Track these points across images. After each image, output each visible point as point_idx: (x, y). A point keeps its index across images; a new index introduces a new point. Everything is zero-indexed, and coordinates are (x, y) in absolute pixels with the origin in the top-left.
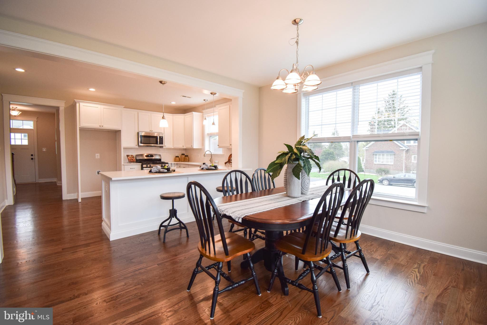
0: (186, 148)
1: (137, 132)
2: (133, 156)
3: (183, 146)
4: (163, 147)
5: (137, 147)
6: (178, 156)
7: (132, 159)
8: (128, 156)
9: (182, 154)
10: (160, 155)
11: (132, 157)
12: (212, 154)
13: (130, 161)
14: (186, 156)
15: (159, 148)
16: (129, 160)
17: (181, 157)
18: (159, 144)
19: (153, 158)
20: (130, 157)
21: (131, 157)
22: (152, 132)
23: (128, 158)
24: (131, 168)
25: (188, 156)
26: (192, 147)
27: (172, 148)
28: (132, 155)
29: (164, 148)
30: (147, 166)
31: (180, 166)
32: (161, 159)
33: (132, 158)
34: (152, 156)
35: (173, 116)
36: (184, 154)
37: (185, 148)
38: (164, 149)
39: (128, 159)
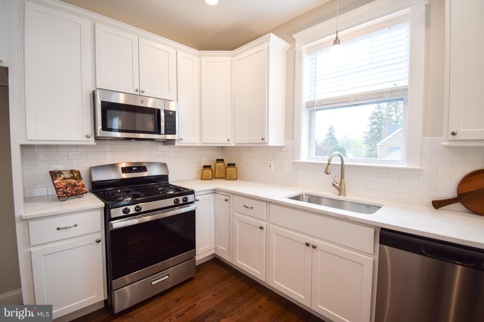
0: (237, 144)
1: (92, 90)
2: (78, 172)
3: (228, 140)
4: (174, 143)
5: (92, 141)
6: (209, 167)
7: (75, 185)
8: (54, 174)
9: (218, 160)
10: (164, 165)
11: (72, 178)
12: (345, 163)
13: (64, 193)
14: (229, 165)
15: (162, 144)
16: (57, 189)
17: (215, 166)
18: (166, 133)
19: (145, 174)
20: (65, 179)
21: (67, 175)
22: (143, 94)
23: (55, 182)
24: (58, 229)
25: (234, 165)
26: (263, 141)
27: (199, 144)
28: (72, 172)
29: (177, 144)
30: (126, 211)
31: (227, 198)
32: (167, 176)
33: (73, 181)
34: (142, 168)
35: (199, 56)
36: (222, 160)
37: (233, 145)
38: (179, 147)
39: (54, 185)
